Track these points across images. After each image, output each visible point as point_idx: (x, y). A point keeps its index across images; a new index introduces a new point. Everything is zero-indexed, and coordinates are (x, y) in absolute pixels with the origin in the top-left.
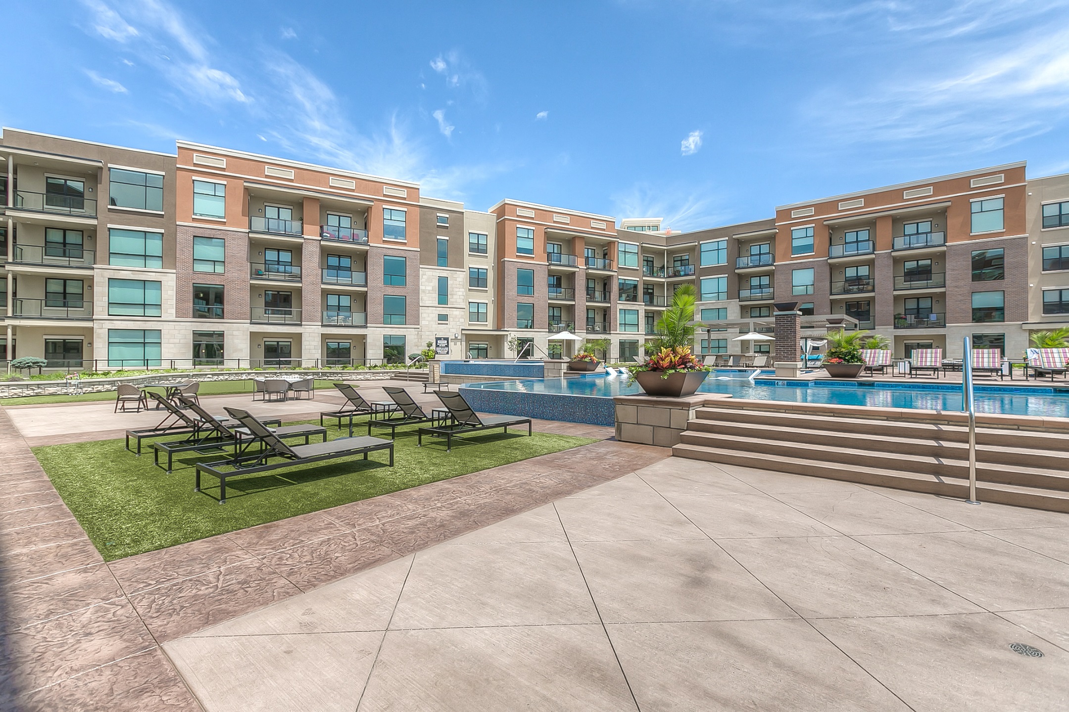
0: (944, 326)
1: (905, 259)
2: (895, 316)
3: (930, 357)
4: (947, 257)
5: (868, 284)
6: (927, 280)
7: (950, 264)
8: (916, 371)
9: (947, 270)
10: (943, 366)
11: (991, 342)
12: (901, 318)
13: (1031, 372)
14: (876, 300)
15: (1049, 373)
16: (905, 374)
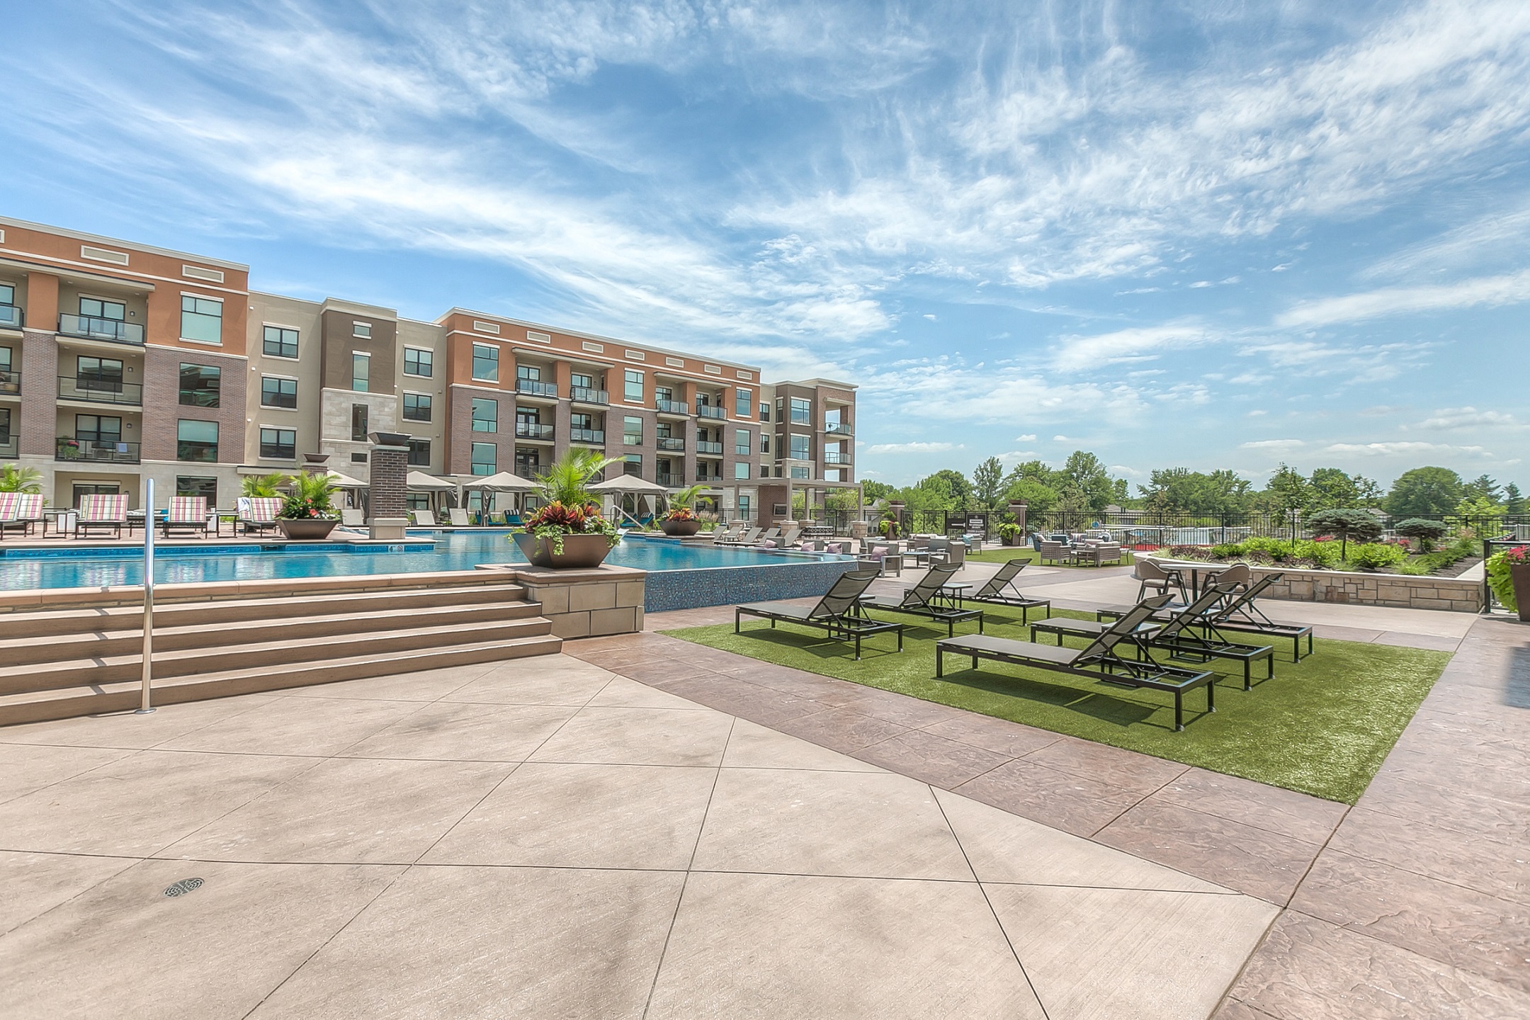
0: (138, 462)
1: (80, 353)
2: (57, 439)
3: (109, 508)
4: (146, 363)
5: (8, 380)
6: (115, 391)
7: (150, 374)
8: (86, 528)
9: (145, 382)
10: (128, 519)
11: (202, 488)
12: (70, 445)
13: (240, 526)
14: (22, 409)
15: (258, 528)
16: (66, 533)
